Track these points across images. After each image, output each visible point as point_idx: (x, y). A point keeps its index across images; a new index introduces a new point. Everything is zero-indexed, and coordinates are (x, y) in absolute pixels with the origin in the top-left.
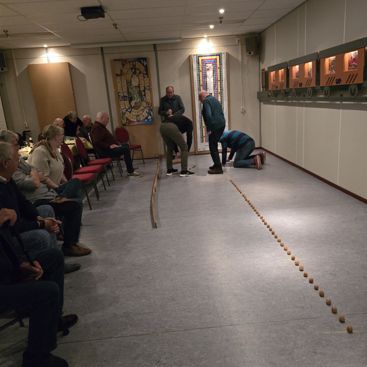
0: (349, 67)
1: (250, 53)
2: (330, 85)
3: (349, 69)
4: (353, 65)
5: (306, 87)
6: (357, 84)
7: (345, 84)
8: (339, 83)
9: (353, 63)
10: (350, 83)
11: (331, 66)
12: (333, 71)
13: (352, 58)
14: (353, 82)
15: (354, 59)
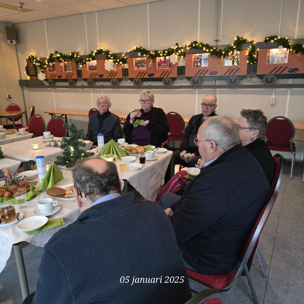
0: (159, 66)
1: (12, 42)
2: (141, 77)
3: (158, 68)
4: (163, 65)
5: (110, 77)
6: (171, 78)
7: (158, 77)
8: (152, 76)
9: (162, 63)
10: (164, 76)
11: (139, 64)
12: (141, 68)
13: (161, 60)
14: (167, 76)
15: (163, 61)
